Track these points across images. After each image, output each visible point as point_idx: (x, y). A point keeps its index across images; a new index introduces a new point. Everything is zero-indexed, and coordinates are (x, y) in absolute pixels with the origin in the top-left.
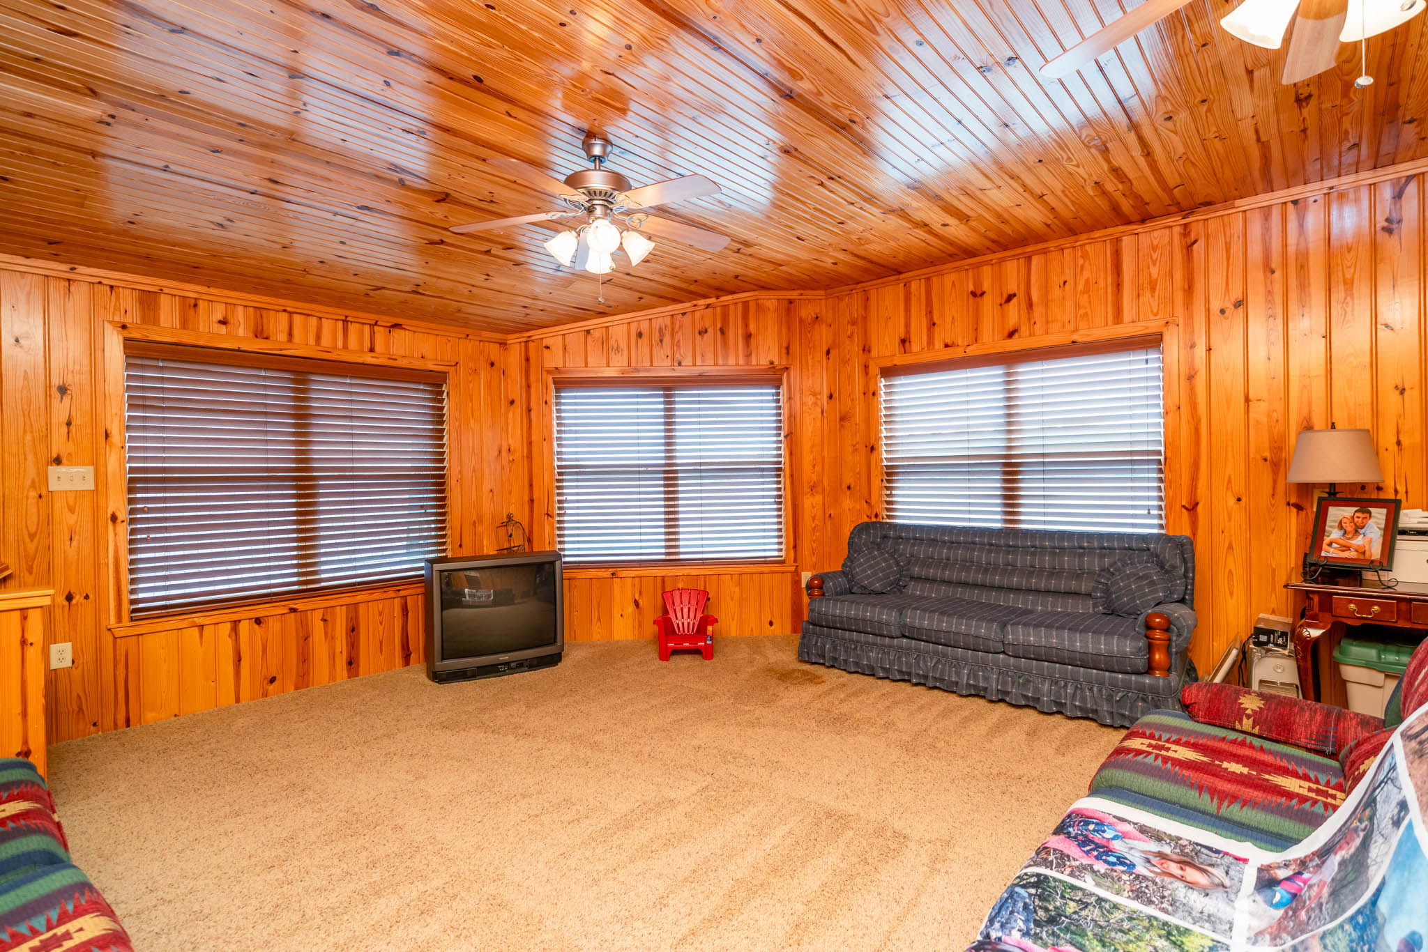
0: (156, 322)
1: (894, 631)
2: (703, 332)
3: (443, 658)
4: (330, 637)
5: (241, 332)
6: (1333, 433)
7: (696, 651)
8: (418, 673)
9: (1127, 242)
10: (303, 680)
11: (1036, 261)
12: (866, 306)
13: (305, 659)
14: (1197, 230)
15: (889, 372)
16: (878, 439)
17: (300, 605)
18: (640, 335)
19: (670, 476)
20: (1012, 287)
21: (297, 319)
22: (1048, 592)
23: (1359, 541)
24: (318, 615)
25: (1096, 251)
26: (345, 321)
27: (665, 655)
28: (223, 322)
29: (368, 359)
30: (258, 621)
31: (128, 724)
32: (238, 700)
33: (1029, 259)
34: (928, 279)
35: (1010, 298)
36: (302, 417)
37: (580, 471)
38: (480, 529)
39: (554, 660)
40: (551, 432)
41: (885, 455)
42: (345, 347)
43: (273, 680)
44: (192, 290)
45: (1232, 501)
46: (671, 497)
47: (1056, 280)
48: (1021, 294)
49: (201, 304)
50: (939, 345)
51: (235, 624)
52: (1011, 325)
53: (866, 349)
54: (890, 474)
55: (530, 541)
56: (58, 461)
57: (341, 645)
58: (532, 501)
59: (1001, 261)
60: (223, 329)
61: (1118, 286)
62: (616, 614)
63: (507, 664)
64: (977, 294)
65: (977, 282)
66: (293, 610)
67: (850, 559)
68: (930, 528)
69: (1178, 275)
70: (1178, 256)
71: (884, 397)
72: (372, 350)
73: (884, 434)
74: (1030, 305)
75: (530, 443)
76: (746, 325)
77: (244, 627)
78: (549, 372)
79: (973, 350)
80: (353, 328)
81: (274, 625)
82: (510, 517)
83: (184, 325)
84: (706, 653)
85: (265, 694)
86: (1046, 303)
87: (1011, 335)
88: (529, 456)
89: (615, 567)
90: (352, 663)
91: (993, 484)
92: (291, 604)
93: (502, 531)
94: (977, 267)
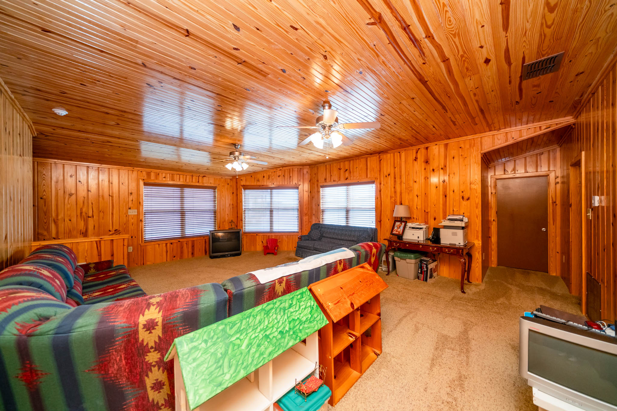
0: (150, 178)
1: (312, 249)
2: (279, 176)
3: (212, 253)
4: (188, 248)
5: (169, 180)
6: (401, 206)
7: (273, 253)
8: (208, 256)
9: (369, 159)
10: (181, 257)
11: (351, 162)
12: (318, 171)
13: (182, 252)
14: (381, 157)
15: (323, 187)
16: (320, 203)
17: (181, 240)
18: (264, 177)
19: (271, 211)
20: (347, 168)
21: (181, 176)
22: (349, 240)
23: (399, 230)
24: (185, 243)
25: (363, 160)
26: (192, 176)
27: (265, 254)
28: (165, 178)
29: (197, 184)
30: (171, 243)
31: (143, 264)
32: (167, 261)
33: (350, 161)
34: (330, 165)
35: (346, 170)
36: (182, 198)
37: (249, 209)
38: (224, 223)
39: (239, 254)
40: (242, 200)
41: (321, 207)
42: (192, 182)
43: (174, 257)
44: (158, 171)
45: (388, 220)
46: (271, 216)
47: (355, 167)
48: (348, 170)
49: (160, 174)
50: (332, 181)
51: (166, 244)
52: (346, 177)
53: (318, 181)
54: (323, 211)
55: (237, 226)
56: (130, 209)
57: (190, 250)
58: (237, 217)
59: (345, 161)
60: (164, 179)
61: (367, 169)
62: (257, 245)
63: (228, 255)
64: (340, 169)
65: (340, 166)
66: (179, 241)
67: (310, 232)
68: (329, 225)
69: (378, 167)
70: (378, 163)
71: (321, 193)
72: (198, 182)
73: (321, 201)
74: (350, 172)
75: (237, 203)
76: (290, 174)
77: (168, 245)
78: (242, 186)
79: (339, 183)
80: (194, 177)
81: (175, 245)
82: (232, 220)
83: (156, 179)
84: (275, 254)
85: (173, 260)
86: (353, 172)
87: (346, 179)
88: (237, 206)
89: (257, 234)
90: (193, 254)
91: (344, 214)
92: (179, 240)
93: (230, 224)
94: (340, 162)
